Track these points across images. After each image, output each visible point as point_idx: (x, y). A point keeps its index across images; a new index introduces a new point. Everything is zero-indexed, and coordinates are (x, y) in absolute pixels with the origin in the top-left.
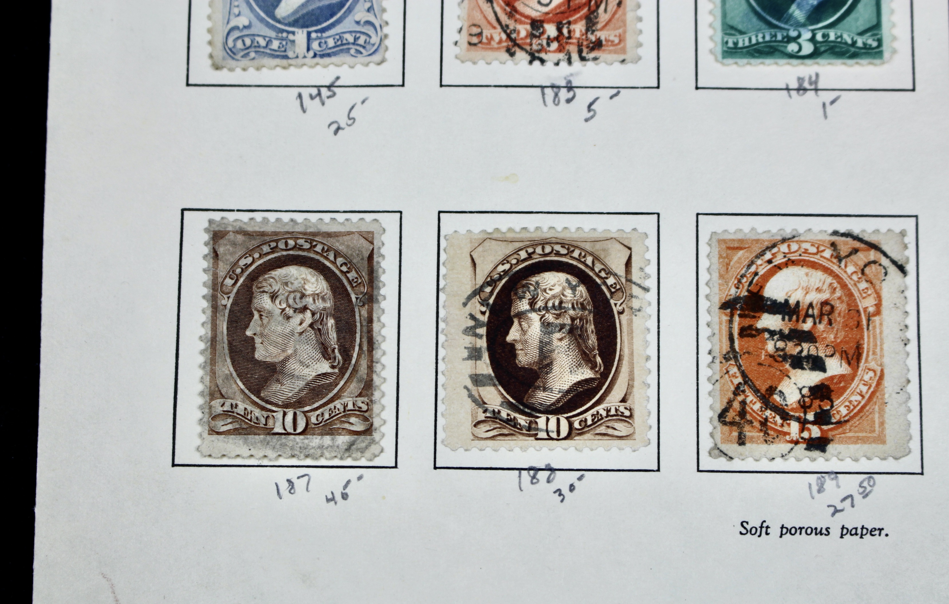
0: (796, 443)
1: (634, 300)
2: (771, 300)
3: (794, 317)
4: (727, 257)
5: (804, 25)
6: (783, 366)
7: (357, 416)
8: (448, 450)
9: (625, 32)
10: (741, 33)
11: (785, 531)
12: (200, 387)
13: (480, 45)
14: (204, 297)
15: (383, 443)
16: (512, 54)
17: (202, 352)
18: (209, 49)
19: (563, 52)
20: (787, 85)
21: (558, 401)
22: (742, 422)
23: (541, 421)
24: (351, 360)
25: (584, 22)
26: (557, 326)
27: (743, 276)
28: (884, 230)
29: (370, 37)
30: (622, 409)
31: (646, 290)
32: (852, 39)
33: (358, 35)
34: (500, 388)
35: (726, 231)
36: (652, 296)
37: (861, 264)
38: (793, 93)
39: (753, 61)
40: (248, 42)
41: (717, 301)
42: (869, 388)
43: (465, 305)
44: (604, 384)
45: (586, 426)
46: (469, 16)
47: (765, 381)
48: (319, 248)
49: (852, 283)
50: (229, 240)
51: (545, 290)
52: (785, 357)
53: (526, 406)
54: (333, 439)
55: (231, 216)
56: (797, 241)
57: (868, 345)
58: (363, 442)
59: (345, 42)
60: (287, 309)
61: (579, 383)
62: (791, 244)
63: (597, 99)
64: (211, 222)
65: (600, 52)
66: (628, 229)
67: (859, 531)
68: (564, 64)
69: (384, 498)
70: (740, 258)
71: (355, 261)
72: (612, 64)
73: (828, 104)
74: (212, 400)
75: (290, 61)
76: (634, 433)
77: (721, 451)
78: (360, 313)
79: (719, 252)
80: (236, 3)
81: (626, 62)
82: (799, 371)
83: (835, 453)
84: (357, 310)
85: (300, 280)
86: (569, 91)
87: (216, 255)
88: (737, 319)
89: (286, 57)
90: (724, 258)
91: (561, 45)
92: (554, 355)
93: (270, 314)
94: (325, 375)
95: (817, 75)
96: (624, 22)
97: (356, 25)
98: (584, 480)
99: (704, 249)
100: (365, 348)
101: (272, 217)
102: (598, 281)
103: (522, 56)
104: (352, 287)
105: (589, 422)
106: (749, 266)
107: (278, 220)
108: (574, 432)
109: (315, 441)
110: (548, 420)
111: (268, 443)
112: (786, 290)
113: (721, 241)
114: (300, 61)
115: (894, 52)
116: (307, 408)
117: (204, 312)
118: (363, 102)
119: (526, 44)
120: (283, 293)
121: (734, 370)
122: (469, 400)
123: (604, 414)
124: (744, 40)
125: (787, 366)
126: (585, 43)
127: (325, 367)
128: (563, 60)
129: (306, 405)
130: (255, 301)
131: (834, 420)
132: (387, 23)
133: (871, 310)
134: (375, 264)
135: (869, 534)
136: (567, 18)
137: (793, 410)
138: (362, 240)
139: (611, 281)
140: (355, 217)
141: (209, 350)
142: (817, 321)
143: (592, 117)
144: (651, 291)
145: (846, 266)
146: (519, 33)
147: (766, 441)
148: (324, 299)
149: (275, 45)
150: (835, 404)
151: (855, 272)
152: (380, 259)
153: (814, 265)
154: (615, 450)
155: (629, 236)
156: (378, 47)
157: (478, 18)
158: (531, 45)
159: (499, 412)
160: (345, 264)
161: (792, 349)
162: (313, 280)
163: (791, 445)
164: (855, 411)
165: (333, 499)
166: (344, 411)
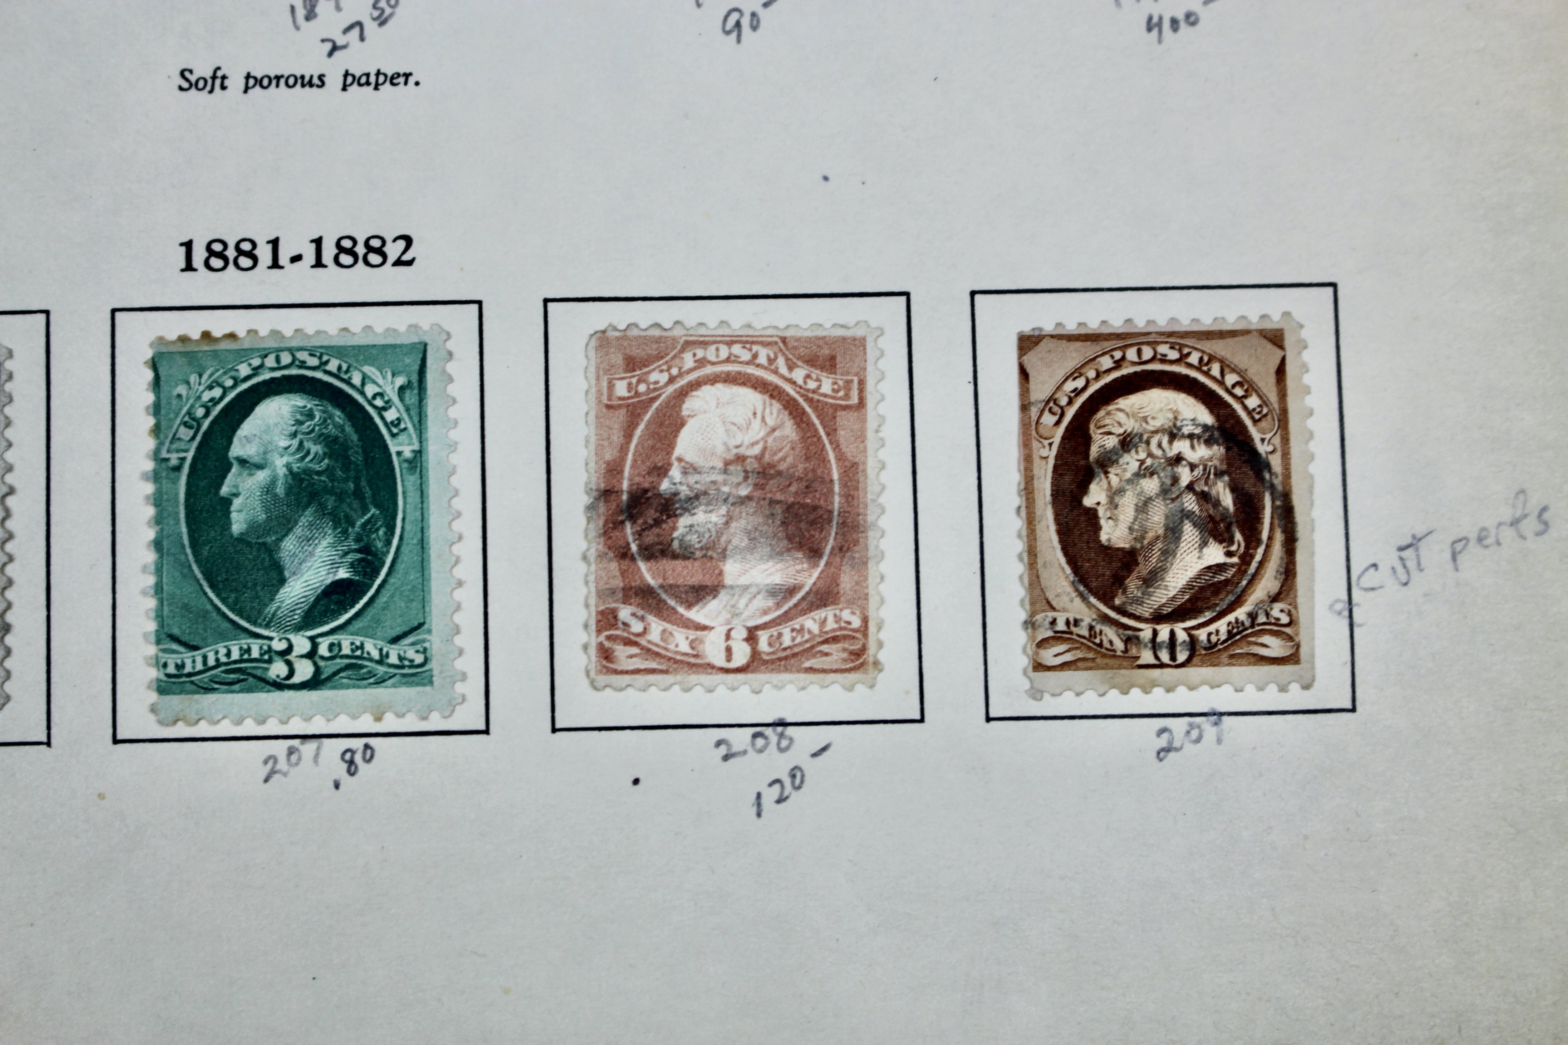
11: (251, 82)
67: (373, 79)
135: (388, 83)
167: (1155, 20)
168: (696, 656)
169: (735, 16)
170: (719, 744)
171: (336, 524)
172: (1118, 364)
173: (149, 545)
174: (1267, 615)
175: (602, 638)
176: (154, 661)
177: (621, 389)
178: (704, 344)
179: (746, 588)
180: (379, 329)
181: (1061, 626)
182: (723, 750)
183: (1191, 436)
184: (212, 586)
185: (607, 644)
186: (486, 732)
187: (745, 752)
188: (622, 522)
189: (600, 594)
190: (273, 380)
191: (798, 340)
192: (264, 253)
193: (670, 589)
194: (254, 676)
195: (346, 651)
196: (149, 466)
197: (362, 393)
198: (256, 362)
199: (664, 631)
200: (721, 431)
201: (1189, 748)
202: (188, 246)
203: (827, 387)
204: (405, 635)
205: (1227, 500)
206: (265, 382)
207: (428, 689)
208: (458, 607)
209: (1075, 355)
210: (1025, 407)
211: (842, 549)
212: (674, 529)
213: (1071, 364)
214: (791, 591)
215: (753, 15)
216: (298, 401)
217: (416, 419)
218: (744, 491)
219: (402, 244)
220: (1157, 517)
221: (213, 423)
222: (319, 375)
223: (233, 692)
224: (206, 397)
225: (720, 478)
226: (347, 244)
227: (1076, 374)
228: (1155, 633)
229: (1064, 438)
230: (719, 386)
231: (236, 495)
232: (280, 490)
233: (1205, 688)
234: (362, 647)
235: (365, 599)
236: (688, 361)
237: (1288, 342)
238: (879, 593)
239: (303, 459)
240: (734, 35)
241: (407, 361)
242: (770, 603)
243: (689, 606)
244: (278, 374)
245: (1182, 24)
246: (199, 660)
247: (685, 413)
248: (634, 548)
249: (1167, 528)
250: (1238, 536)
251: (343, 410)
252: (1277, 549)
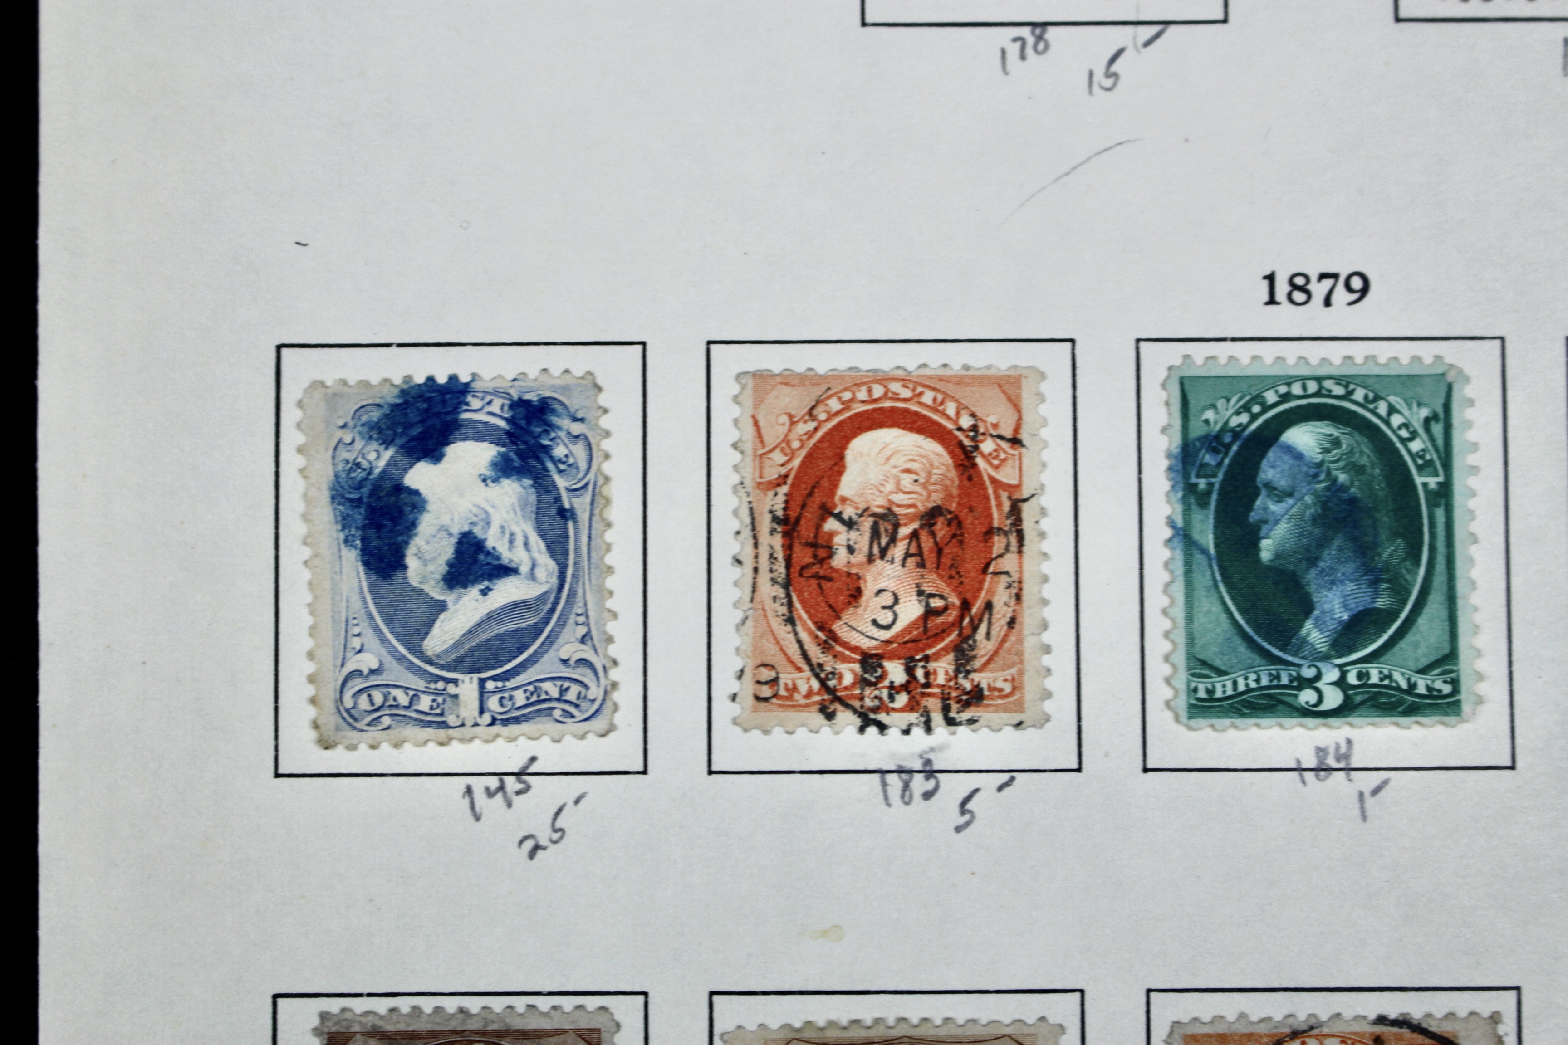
5: (1326, 658)
9: (1021, 673)
10: (1221, 672)
13: (774, 700)
16: (830, 716)
18: (311, 712)
19: (917, 712)
20: (1299, 761)
25: (951, 657)
28: (1462, 1013)
29: (586, 687)
32: (1409, 680)
33: (566, 684)
35: (1196, 1020)
38: (1309, 776)
39: (1239, 722)
40: (378, 698)
46: (755, 648)
55: (359, 1006)
56: (1316, 1036)
59: (544, 697)
62: (1307, 1040)
63: (976, 791)
64: (323, 1016)
65: (980, 709)
66: (1031, 1020)
68: (918, 732)
72: (1000, 730)
73: (1367, 794)
75: (450, 731)
80: (356, 630)
81: (1023, 725)
86: (927, 779)
89: (444, 725)
91: (914, 697)
95: (1349, 742)
96: (1020, 654)
97: (562, 667)
101: (427, 1005)
103: (847, 719)
107: (438, 1010)
113: (1188, 1038)
114: (467, 731)
115: (1480, 701)
118: (577, 801)
119: (853, 697)
124: (1224, 686)
126: (954, 694)
128: (917, 725)
132: (615, 663)
136: (923, 650)
140: (568, 1003)
143: (967, 824)
146: (841, 678)
149: (425, 703)
155: (1032, 1030)
156: (601, 705)
157: (772, 654)
158: (862, 699)
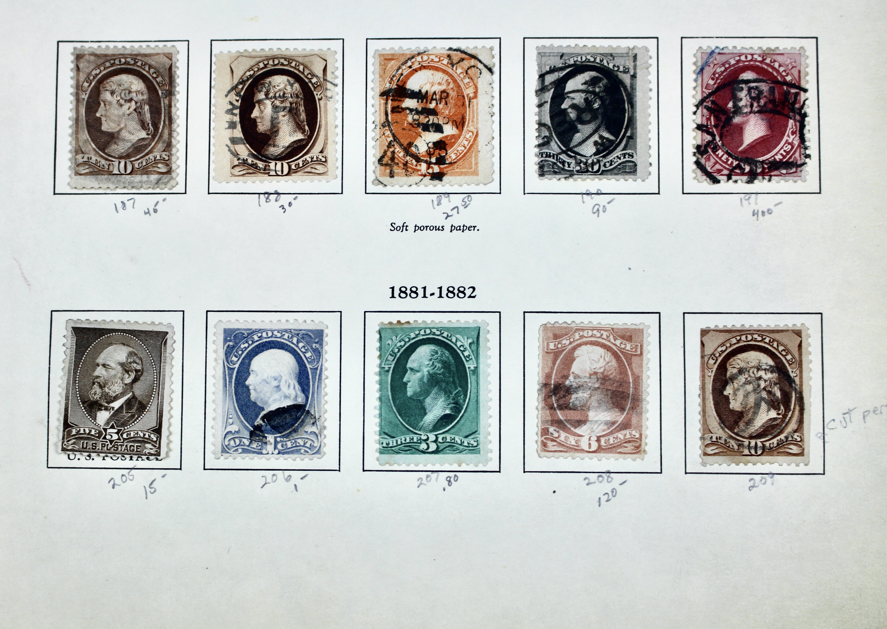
0: (425, 176)
1: (328, 91)
2: (411, 90)
3: (425, 101)
4: (384, 65)
6: (417, 130)
7: (162, 163)
8: (216, 182)
11: (417, 228)
12: (70, 148)
14: (71, 94)
15: (178, 179)
17: (71, 127)
21: (282, 152)
22: (392, 164)
23: (272, 165)
24: (159, 130)
26: (281, 108)
27: (394, 76)
28: (480, 47)
30: (320, 157)
31: (336, 85)
34: (247, 145)
35: (384, 49)
36: (339, 89)
37: (466, 68)
41: (378, 92)
42: (469, 142)
43: (226, 96)
44: (310, 142)
45: (299, 167)
47: (406, 139)
48: (139, 64)
49: (460, 79)
50: (86, 60)
51: (274, 86)
52: (419, 125)
53: (263, 156)
54: (148, 177)
55: (87, 45)
56: (427, 55)
57: (469, 116)
58: (166, 178)
60: (121, 100)
61: (295, 142)
62: (423, 56)
64: (75, 49)
66: (325, 49)
67: (462, 228)
69: (178, 211)
70: (392, 65)
71: (161, 71)
74: (76, 155)
76: (327, 171)
77: (379, 181)
78: (164, 102)
79: (380, 62)
82: (427, 133)
83: (448, 181)
84: (162, 100)
85: (128, 82)
87: (78, 68)
88: (390, 102)
90: (383, 65)
92: (280, 125)
93: (110, 103)
94: (143, 139)
98: (298, 199)
99: (371, 60)
100: (167, 123)
102: (307, 80)
104: (159, 86)
105: (301, 165)
106: (398, 70)
107: (115, 47)
108: (292, 171)
109: (137, 178)
110: (276, 164)
111: (110, 180)
112: (420, 84)
113: (381, 55)
116: (133, 159)
117: (71, 103)
120: (118, 90)
121: (388, 133)
122: (229, 153)
123: (310, 160)
125: (420, 130)
127: (143, 134)
129: (132, 157)
130: (101, 96)
131: (447, 162)
133: (471, 95)
134: (173, 72)
135: (467, 230)
137: (423, 156)
138: (165, 58)
139: (314, 80)
140: (161, 45)
141: (75, 125)
142: (439, 103)
144: (339, 86)
145: (456, 69)
147: (406, 175)
148: (142, 94)
150: (448, 152)
151: (462, 73)
152: (176, 70)
153: (437, 69)
154: (316, 182)
155: (325, 53)
159: (247, 160)
160: (155, 73)
161: (423, 119)
162: (136, 82)
163: (422, 177)
164: (460, 156)
165: (148, 213)
166: (155, 160)
167: (756, 212)
168: (578, 446)
169: (597, 207)
170: (585, 479)
171: (446, 393)
172: (738, 341)
173: (377, 399)
174: (792, 437)
175: (543, 438)
176: (378, 442)
177: (552, 346)
178: (583, 330)
179: (597, 421)
180: (462, 321)
181: (714, 439)
182: (587, 481)
183: (765, 370)
184: (400, 415)
185: (545, 441)
186: (499, 472)
187: (595, 482)
188: (551, 396)
189: (543, 422)
190: (423, 339)
191: (618, 329)
192: (421, 292)
193: (568, 421)
194: (415, 448)
195: (448, 440)
196: (378, 370)
197: (456, 345)
198: (417, 332)
199: (566, 437)
200: (588, 363)
201: (761, 486)
202: (393, 288)
203: (628, 347)
204: (470, 435)
205: (778, 394)
206: (420, 340)
207: (478, 455)
208: (490, 426)
209: (722, 338)
210: (703, 357)
211: (633, 408)
212: (570, 399)
213: (720, 341)
214: (614, 423)
215: (604, 206)
216: (432, 347)
217: (475, 355)
218: (597, 385)
219: (471, 290)
220: (752, 400)
221: (401, 354)
222: (440, 338)
223: (407, 454)
224: (399, 345)
225: (588, 380)
226: (451, 289)
227: (722, 345)
228: (750, 443)
229: (717, 369)
230: (588, 346)
231: (409, 381)
232: (425, 380)
233: (768, 464)
234: (454, 439)
235: (456, 421)
236: (577, 336)
237: (803, 335)
238: (646, 425)
239: (434, 369)
240: (596, 214)
241: (473, 333)
242: (606, 427)
243: (576, 428)
244: (425, 337)
245: (766, 213)
246: (395, 442)
247: (575, 356)
248: (555, 405)
249: (755, 404)
250: (782, 408)
251: (449, 351)
252: (797, 413)
